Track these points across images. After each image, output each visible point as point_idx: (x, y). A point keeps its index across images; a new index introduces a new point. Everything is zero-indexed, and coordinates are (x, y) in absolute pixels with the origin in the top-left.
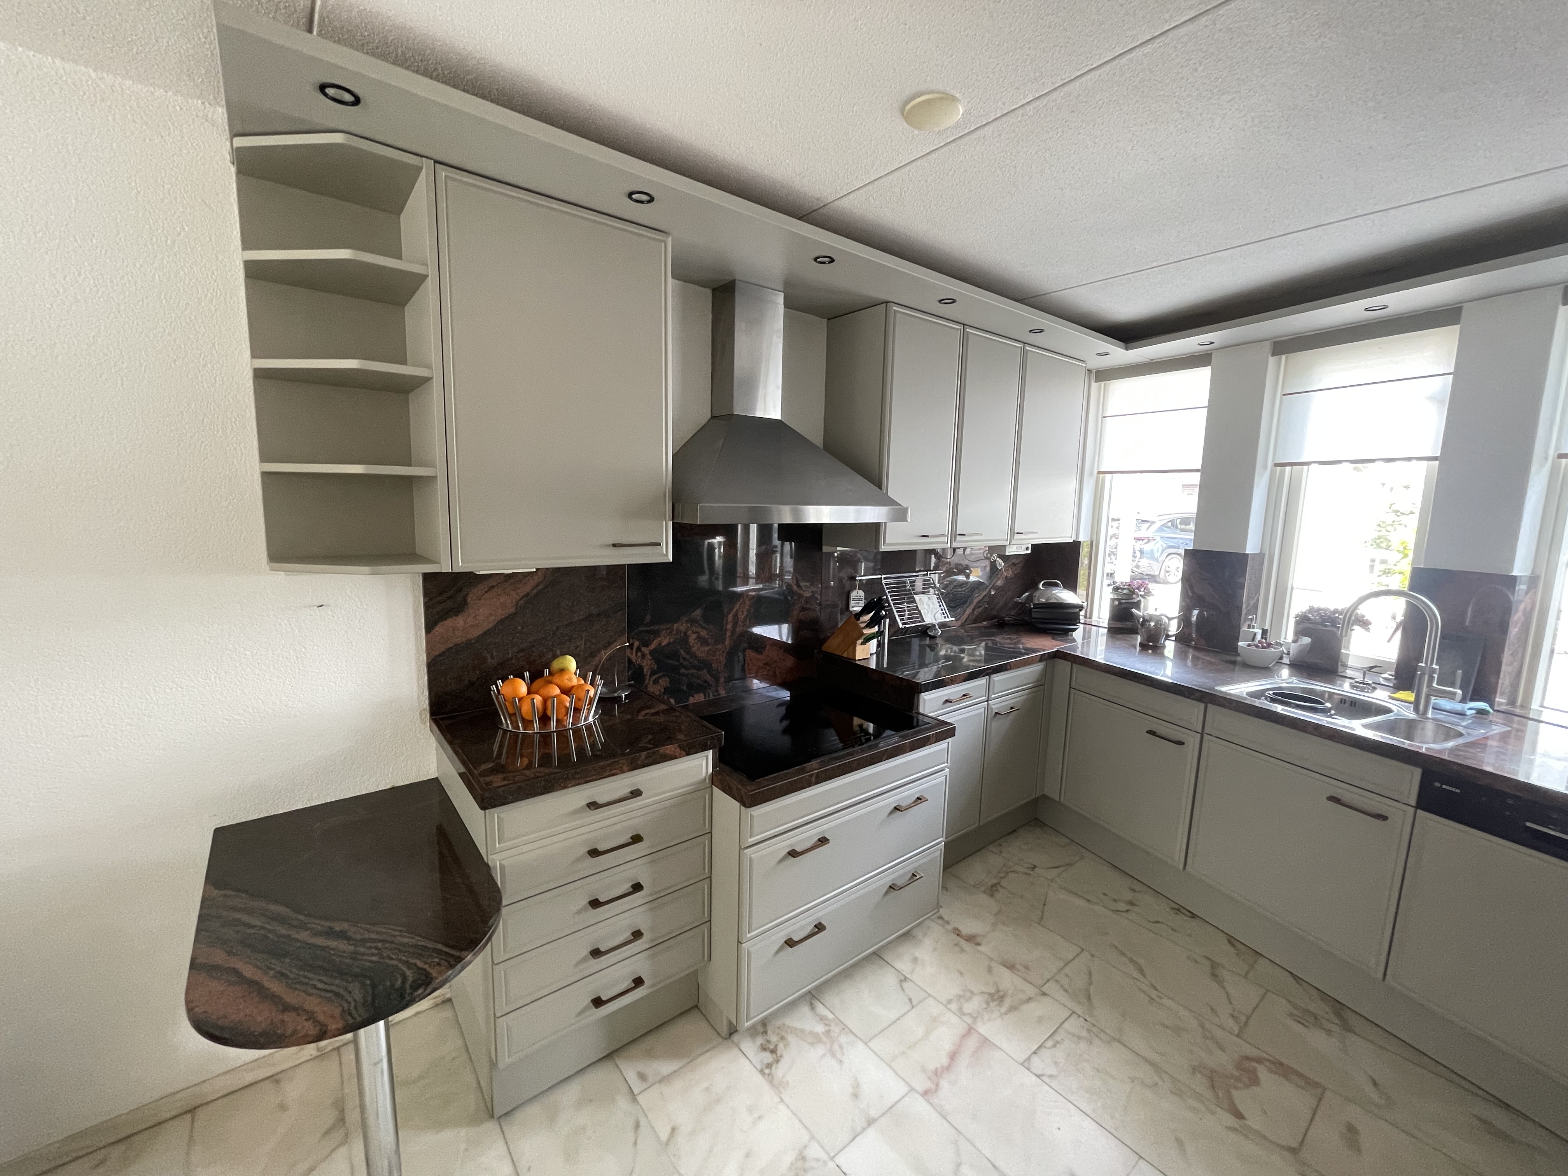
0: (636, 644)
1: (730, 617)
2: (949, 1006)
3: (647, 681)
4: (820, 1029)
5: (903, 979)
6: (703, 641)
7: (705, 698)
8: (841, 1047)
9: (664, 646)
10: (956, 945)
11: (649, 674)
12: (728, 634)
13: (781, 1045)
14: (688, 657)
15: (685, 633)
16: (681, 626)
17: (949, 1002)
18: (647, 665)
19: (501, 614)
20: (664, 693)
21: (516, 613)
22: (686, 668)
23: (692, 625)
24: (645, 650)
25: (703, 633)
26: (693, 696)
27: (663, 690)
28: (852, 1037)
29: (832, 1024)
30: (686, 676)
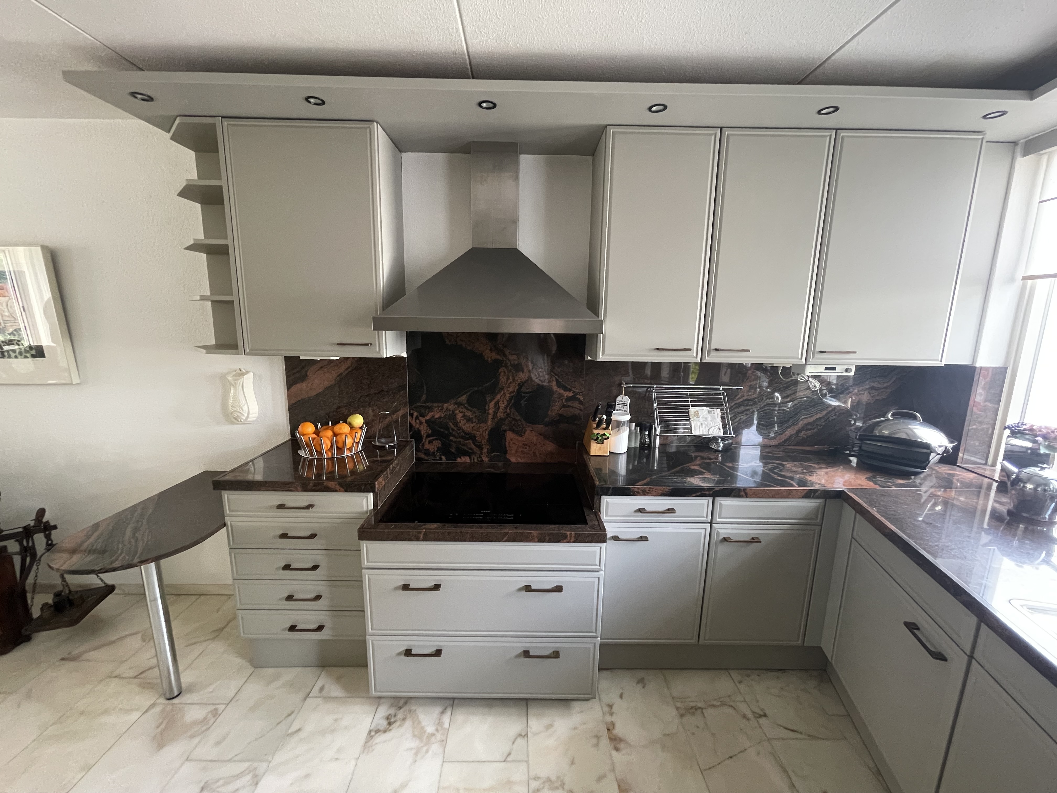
0: (415, 414)
1: (492, 405)
2: (530, 781)
3: (424, 441)
4: (430, 729)
5: (523, 734)
6: (469, 420)
7: (471, 461)
8: (427, 752)
9: (436, 418)
10: (598, 737)
11: (425, 436)
12: (490, 417)
13: (398, 723)
14: (455, 429)
15: (453, 412)
16: (450, 406)
17: (536, 778)
18: (424, 430)
19: (327, 384)
20: (437, 451)
21: (335, 385)
22: (454, 436)
23: (459, 407)
24: (423, 420)
25: (469, 414)
26: (461, 458)
27: (436, 449)
28: (441, 750)
29: (440, 732)
30: (455, 442)
